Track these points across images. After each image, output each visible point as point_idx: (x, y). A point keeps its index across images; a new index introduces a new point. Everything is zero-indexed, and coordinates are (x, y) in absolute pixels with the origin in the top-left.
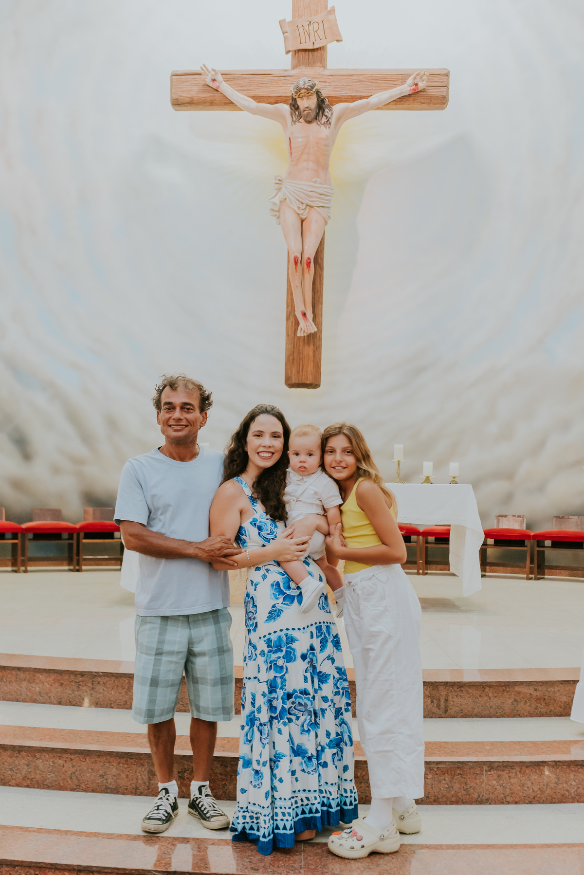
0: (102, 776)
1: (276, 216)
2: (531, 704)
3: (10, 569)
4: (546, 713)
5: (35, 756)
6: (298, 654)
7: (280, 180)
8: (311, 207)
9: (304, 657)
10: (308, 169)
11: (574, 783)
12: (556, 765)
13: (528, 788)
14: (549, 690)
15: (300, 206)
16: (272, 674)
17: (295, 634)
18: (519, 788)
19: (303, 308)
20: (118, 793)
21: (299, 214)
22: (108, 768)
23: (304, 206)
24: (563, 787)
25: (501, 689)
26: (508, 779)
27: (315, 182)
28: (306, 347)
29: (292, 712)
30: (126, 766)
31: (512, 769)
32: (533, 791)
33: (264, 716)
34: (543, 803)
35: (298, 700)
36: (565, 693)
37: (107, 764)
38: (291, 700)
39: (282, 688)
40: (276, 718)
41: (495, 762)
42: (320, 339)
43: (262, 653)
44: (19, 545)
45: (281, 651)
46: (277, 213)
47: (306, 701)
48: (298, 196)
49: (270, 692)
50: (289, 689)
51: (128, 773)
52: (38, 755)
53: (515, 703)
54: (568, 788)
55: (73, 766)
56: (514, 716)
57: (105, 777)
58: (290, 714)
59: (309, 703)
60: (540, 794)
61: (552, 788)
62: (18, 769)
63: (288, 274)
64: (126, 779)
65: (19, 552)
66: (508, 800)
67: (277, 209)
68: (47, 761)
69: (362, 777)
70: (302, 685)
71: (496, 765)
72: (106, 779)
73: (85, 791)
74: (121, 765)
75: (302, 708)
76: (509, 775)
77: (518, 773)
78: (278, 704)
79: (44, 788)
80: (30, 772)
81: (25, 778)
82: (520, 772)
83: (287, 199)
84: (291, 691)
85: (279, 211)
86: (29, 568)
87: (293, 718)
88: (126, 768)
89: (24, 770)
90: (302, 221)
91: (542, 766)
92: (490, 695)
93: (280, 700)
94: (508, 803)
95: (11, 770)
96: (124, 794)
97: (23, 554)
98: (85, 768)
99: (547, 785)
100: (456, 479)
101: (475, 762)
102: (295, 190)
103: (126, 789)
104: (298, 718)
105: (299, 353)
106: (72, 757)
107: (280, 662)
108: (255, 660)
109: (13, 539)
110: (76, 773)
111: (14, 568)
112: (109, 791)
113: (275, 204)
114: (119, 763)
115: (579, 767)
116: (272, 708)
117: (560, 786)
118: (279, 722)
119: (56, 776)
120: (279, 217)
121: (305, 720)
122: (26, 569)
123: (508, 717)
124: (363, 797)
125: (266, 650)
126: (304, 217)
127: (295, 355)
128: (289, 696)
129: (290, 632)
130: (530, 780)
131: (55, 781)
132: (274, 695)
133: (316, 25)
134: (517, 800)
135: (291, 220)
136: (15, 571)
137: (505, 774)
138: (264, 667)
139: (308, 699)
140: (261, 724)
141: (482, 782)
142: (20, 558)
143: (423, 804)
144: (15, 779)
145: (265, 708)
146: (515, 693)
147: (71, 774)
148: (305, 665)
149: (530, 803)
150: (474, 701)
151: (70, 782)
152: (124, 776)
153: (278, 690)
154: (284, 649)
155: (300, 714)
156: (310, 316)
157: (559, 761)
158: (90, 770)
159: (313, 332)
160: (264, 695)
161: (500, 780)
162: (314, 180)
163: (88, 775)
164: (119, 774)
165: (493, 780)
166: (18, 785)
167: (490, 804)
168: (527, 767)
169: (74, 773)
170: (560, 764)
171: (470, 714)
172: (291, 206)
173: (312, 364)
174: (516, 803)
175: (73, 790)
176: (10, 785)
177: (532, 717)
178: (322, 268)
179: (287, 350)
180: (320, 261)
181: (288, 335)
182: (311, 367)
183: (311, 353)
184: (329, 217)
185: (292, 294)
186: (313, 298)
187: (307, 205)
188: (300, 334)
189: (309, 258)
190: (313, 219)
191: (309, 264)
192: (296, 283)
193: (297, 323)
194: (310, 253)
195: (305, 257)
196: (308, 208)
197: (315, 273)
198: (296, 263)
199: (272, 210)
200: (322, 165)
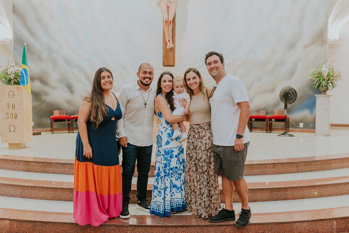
1: (158, 5)
3: (67, 132)
6: (174, 156)
8: (171, 2)
9: (176, 156)
15: (167, 2)
16: (166, 162)
17: (173, 149)
19: (169, 39)
21: (167, 5)
23: (169, 2)
28: (170, 52)
29: (173, 174)
33: (163, 174)
35: (174, 170)
38: (172, 170)
39: (169, 166)
40: (166, 175)
42: (175, 49)
43: (163, 155)
44: (71, 123)
45: (169, 155)
47: (177, 170)
49: (165, 167)
50: (171, 167)
58: (172, 175)
59: (178, 171)
63: (163, 26)
65: (71, 126)
67: (159, 3)
70: (175, 165)
75: (175, 172)
78: (167, 171)
84: (172, 168)
85: (160, 4)
86: (74, 131)
87: (173, 176)
90: (168, 7)
93: (168, 170)
97: (72, 127)
104: (174, 176)
105: (167, 54)
107: (168, 158)
108: (160, 156)
109: (68, 121)
111: (69, 132)
113: (158, 1)
116: (165, 172)
118: (167, 177)
120: (160, 6)
121: (177, 176)
122: (73, 132)
125: (164, 154)
126: (168, 6)
127: (166, 55)
128: (172, 169)
129: (172, 149)
132: (166, 168)
135: (164, 7)
136: (70, 133)
138: (163, 159)
139: (178, 170)
140: (161, 177)
142: (71, 128)
145: (163, 172)
148: (176, 159)
153: (167, 167)
154: (170, 154)
155: (175, 174)
156: (171, 41)
159: (172, 47)
160: (163, 168)
172: (164, 2)
173: (172, 58)
178: (175, 24)
179: (163, 53)
180: (174, 21)
181: (163, 48)
182: (171, 59)
183: (172, 54)
184: (178, 6)
185: (165, 33)
186: (172, 35)
187: (170, 1)
188: (167, 48)
189: (170, 21)
190: (172, 6)
191: (170, 23)
192: (166, 30)
193: (167, 44)
194: (171, 19)
195: (169, 20)
196: (170, 2)
197: (173, 26)
198: (166, 22)
199: (157, 3)
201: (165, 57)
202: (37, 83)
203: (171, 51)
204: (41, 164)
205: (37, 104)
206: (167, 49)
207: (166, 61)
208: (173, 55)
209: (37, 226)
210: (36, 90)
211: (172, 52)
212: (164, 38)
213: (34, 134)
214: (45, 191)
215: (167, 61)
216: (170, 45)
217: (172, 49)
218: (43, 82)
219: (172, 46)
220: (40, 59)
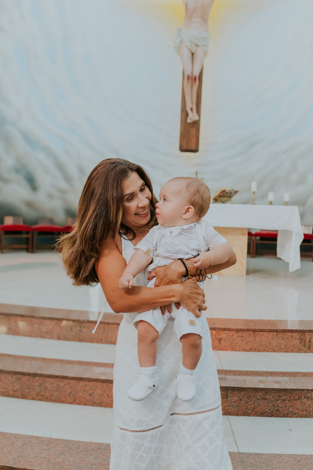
0: (90, 395)
1: (177, 51)
5: (44, 380)
7: (179, 30)
8: (197, 46)
10: (196, 22)
15: (191, 45)
19: (191, 106)
20: (101, 406)
21: (190, 50)
22: (95, 389)
23: (194, 45)
27: (201, 30)
28: (192, 129)
30: (107, 389)
37: (94, 387)
48: (190, 39)
51: (108, 393)
52: (47, 379)
55: (71, 388)
57: (93, 396)
62: (33, 389)
63: (183, 84)
64: (107, 397)
65: (30, 243)
67: (177, 46)
68: (53, 384)
69: (270, 399)
72: (94, 397)
73: (79, 404)
74: (104, 388)
79: (51, 401)
80: (42, 391)
81: (38, 394)
83: (184, 41)
85: (179, 48)
88: (107, 390)
89: (38, 389)
90: (193, 54)
95: (28, 389)
96: (105, 407)
97: (33, 243)
98: (79, 389)
102: (189, 35)
103: (107, 404)
105: (188, 132)
106: (70, 381)
109: (27, 235)
110: (73, 392)
112: (95, 405)
113: (176, 44)
114: (102, 386)
119: (59, 394)
120: (179, 52)
124: (270, 412)
126: (193, 51)
127: (186, 134)
131: (59, 397)
135: (186, 54)
144: (31, 395)
147: (70, 393)
151: (69, 398)
152: (105, 395)
156: (195, 110)
158: (82, 391)
159: (196, 120)
163: (81, 394)
164: (103, 394)
166: (33, 399)
169: (71, 392)
172: (186, 45)
173: (195, 139)
175: (71, 403)
176: (28, 399)
178: (202, 83)
179: (181, 130)
181: (182, 122)
182: (194, 141)
183: (194, 132)
184: (208, 52)
185: (185, 97)
186: (197, 100)
188: (189, 121)
189: (195, 76)
190: (199, 52)
191: (195, 79)
192: (187, 91)
193: (187, 114)
194: (196, 73)
197: (198, 86)
198: (188, 79)
199: (175, 47)
200: (205, 20)
201: (184, 136)
203: (193, 126)
206: (188, 124)
207: (185, 142)
208: (196, 134)
211: (195, 129)
212: (183, 105)
215: (187, 143)
216: (192, 117)
217: (196, 124)
219: (196, 118)
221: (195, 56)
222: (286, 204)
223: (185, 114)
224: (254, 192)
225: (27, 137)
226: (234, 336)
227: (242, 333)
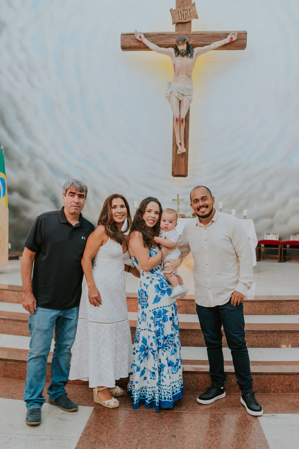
1: (168, 99)
2: (273, 310)
4: (279, 313)
6: (169, 318)
7: (170, 83)
8: (184, 95)
9: (171, 319)
10: (182, 78)
11: (288, 340)
12: (280, 332)
13: (269, 341)
14: (280, 304)
15: (179, 95)
17: (167, 309)
18: (265, 341)
19: (180, 141)
21: (178, 99)
24: (283, 341)
25: (260, 303)
26: (260, 338)
27: (186, 84)
28: (181, 159)
29: (167, 345)
31: (262, 333)
32: (271, 342)
33: (155, 347)
34: (275, 347)
35: (170, 340)
36: (287, 305)
38: (166, 340)
41: (255, 330)
42: (188, 155)
43: (152, 318)
46: (169, 98)
47: (173, 339)
48: (178, 90)
53: (266, 309)
54: (285, 341)
56: (266, 314)
60: (274, 344)
61: (278, 341)
63: (173, 126)
66: (260, 346)
67: (168, 96)
71: (256, 331)
75: (171, 343)
76: (261, 336)
77: (265, 335)
78: (161, 342)
82: (266, 335)
83: (173, 92)
84: (166, 336)
85: (169, 97)
90: (180, 102)
91: (274, 332)
92: (256, 305)
93: (162, 340)
94: (260, 347)
99: (277, 340)
100: (246, 217)
101: (247, 330)
102: (177, 87)
104: (169, 348)
105: (178, 162)
107: (161, 322)
113: (167, 94)
115: (290, 333)
116: (159, 343)
117: (282, 341)
118: (162, 350)
121: (173, 349)
123: (263, 315)
125: (154, 316)
126: (180, 100)
128: (165, 338)
129: (164, 308)
130: (269, 338)
132: (159, 337)
133: (186, 12)
134: (264, 346)
135: (175, 102)
137: (259, 335)
140: (153, 351)
141: (250, 339)
143: (225, 347)
145: (154, 344)
146: (266, 305)
148: (171, 322)
149: (270, 347)
150: (249, 308)
154: (162, 316)
155: (170, 346)
156: (183, 144)
157: (282, 330)
160: (154, 337)
161: (257, 338)
162: (185, 83)
165: (254, 338)
167: (253, 347)
168: (268, 333)
170: (282, 332)
171: (247, 314)
172: (175, 95)
173: (184, 166)
174: (264, 347)
177: (273, 315)
178: (188, 123)
179: (173, 160)
180: (188, 120)
181: (173, 153)
182: (183, 168)
183: (183, 161)
184: (192, 100)
185: (175, 135)
186: (185, 136)
187: (182, 94)
188: (178, 153)
189: (183, 119)
190: (185, 100)
191: (182, 121)
192: (177, 130)
193: (177, 148)
194: (183, 116)
195: (181, 118)
196: (182, 96)
197: (185, 125)
198: (177, 121)
199: (166, 97)
200: (189, 76)
201: (175, 164)
202: (16, 196)
203: (182, 157)
204: (16, 293)
205: (15, 221)
207: (176, 169)
208: (185, 163)
209: (9, 365)
210: (14, 203)
211: (184, 158)
212: (174, 141)
213: (10, 258)
214: (20, 325)
215: (178, 170)
216: (181, 149)
217: (185, 155)
218: (24, 194)
219: (184, 150)
220: (20, 165)
221: (182, 103)
222: (245, 217)
223: (175, 148)
224: (221, 209)
225: (53, 168)
226: (188, 304)
227: (193, 302)
